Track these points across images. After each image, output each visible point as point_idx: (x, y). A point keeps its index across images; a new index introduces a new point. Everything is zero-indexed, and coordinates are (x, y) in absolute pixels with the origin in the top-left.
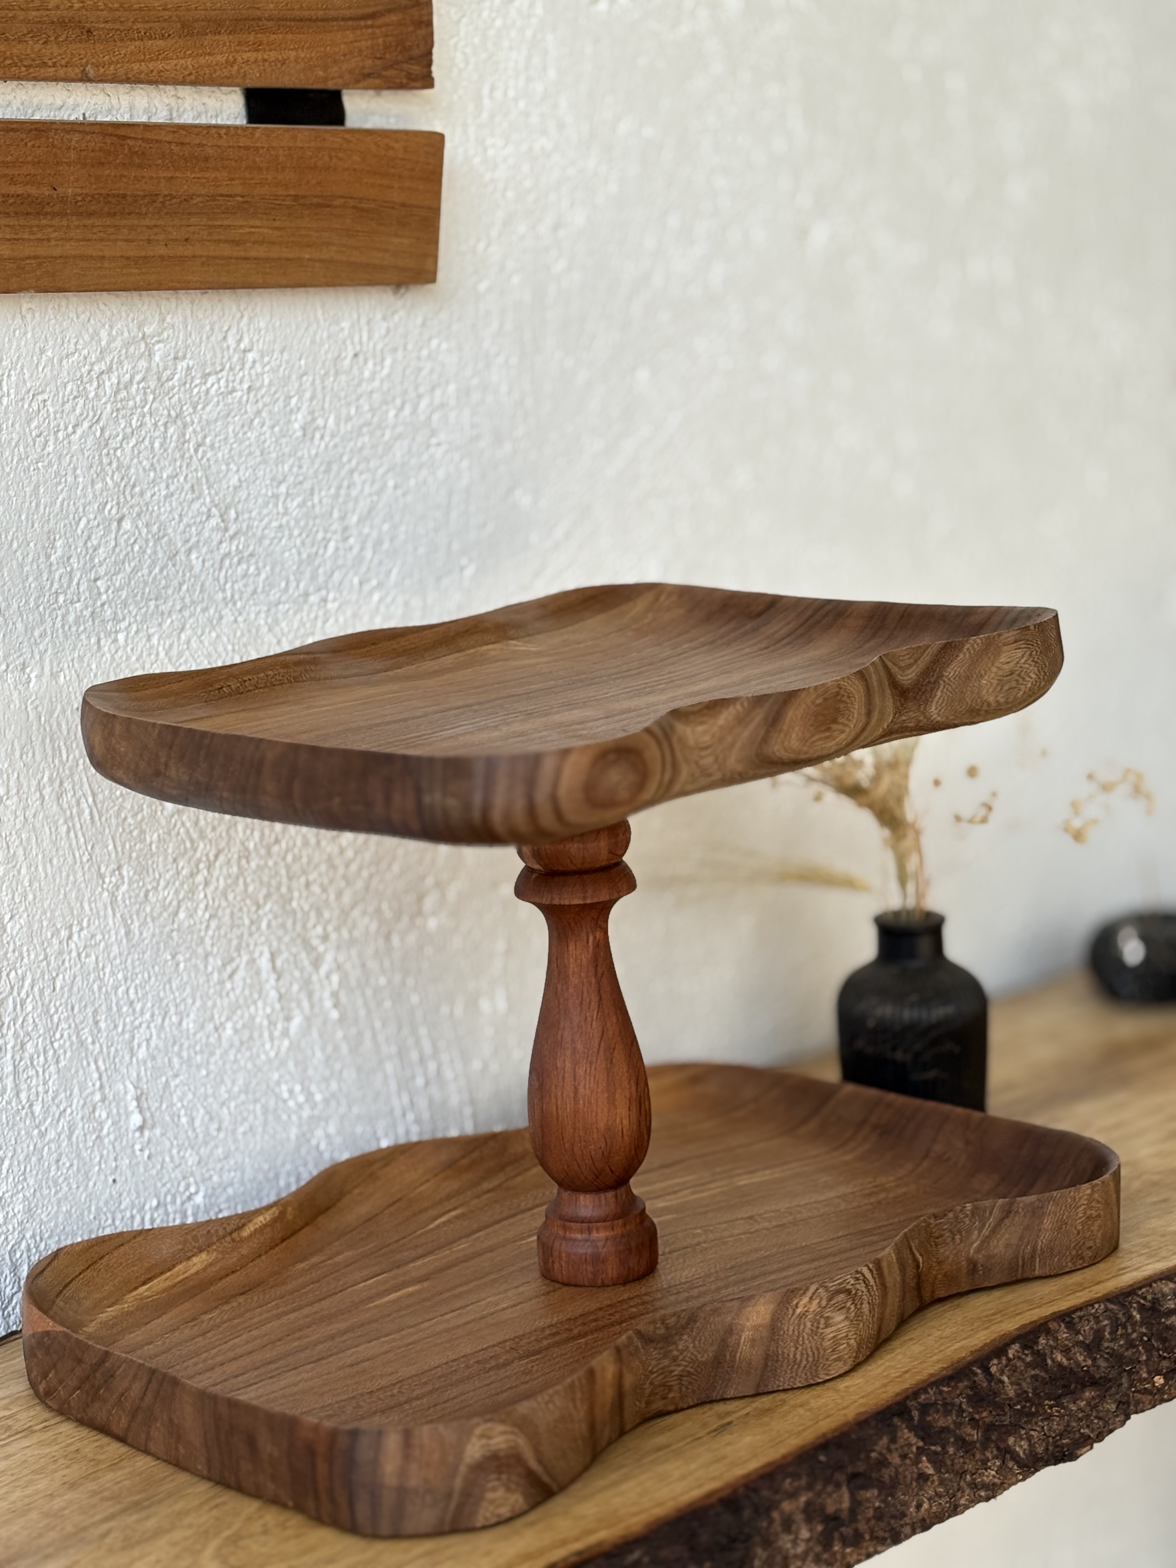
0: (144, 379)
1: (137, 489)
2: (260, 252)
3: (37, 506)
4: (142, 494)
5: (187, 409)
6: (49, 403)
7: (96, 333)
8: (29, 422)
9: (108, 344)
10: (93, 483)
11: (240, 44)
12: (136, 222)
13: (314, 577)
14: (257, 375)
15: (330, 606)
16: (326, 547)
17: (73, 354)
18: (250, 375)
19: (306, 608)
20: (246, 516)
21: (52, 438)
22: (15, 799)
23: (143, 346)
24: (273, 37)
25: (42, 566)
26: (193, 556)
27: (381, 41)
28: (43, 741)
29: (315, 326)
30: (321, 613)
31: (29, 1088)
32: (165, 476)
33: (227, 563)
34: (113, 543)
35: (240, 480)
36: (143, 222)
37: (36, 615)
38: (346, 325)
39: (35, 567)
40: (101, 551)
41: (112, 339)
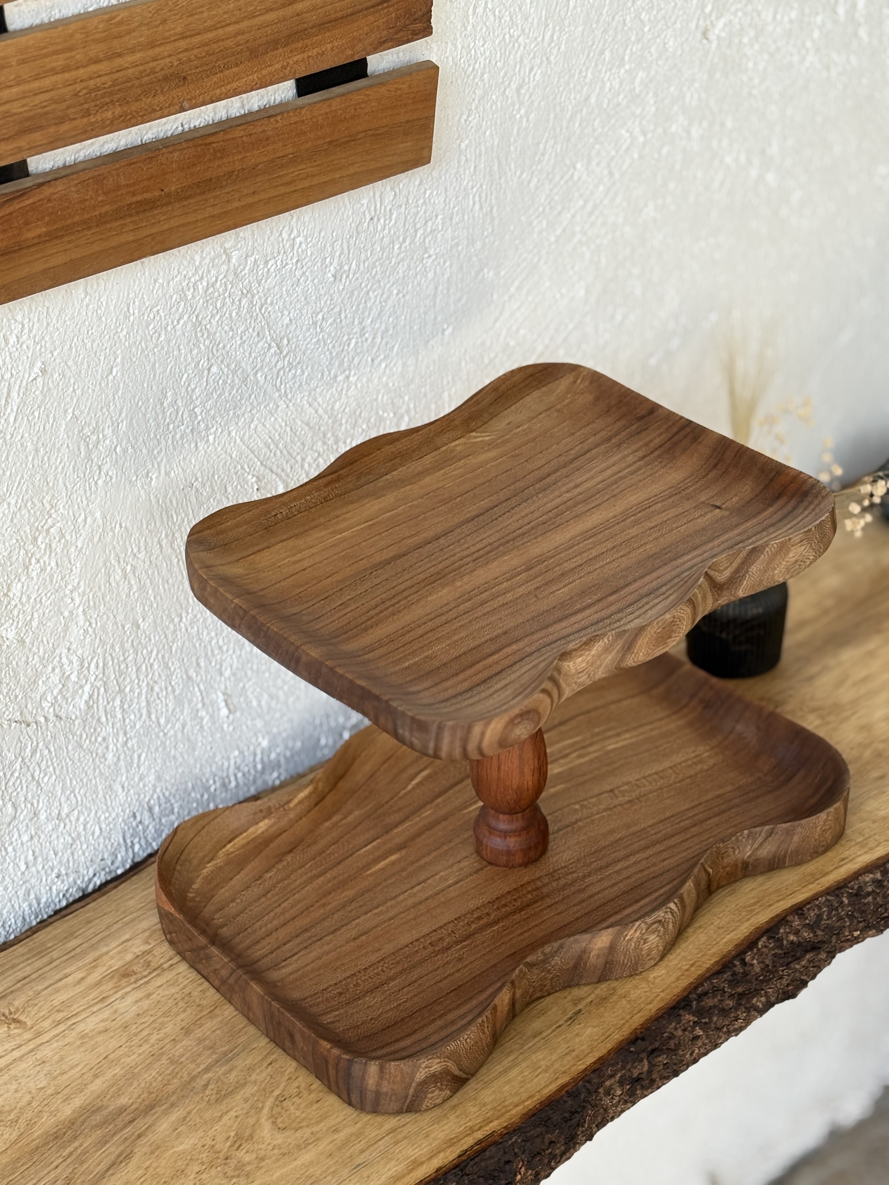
0: (225, 277)
1: (221, 345)
2: (306, 183)
3: (154, 376)
4: (224, 347)
5: (255, 285)
6: (161, 311)
7: (192, 258)
8: (147, 327)
9: (200, 263)
10: (191, 351)
11: (291, 51)
12: (219, 193)
13: (341, 364)
14: (302, 251)
15: (351, 379)
16: (349, 345)
17: (176, 276)
18: (297, 252)
19: (335, 385)
20: (294, 340)
21: (163, 332)
22: (144, 553)
23: (224, 256)
24: (315, 39)
25: (159, 411)
26: (259, 375)
27: (393, 15)
28: (161, 514)
29: (343, 209)
30: (345, 386)
31: (157, 711)
32: (239, 332)
33: (282, 372)
34: (205, 384)
35: (290, 320)
36: (224, 191)
37: (156, 442)
38: (365, 201)
39: (154, 412)
40: (197, 390)
41: (203, 259)
